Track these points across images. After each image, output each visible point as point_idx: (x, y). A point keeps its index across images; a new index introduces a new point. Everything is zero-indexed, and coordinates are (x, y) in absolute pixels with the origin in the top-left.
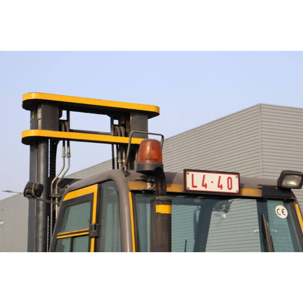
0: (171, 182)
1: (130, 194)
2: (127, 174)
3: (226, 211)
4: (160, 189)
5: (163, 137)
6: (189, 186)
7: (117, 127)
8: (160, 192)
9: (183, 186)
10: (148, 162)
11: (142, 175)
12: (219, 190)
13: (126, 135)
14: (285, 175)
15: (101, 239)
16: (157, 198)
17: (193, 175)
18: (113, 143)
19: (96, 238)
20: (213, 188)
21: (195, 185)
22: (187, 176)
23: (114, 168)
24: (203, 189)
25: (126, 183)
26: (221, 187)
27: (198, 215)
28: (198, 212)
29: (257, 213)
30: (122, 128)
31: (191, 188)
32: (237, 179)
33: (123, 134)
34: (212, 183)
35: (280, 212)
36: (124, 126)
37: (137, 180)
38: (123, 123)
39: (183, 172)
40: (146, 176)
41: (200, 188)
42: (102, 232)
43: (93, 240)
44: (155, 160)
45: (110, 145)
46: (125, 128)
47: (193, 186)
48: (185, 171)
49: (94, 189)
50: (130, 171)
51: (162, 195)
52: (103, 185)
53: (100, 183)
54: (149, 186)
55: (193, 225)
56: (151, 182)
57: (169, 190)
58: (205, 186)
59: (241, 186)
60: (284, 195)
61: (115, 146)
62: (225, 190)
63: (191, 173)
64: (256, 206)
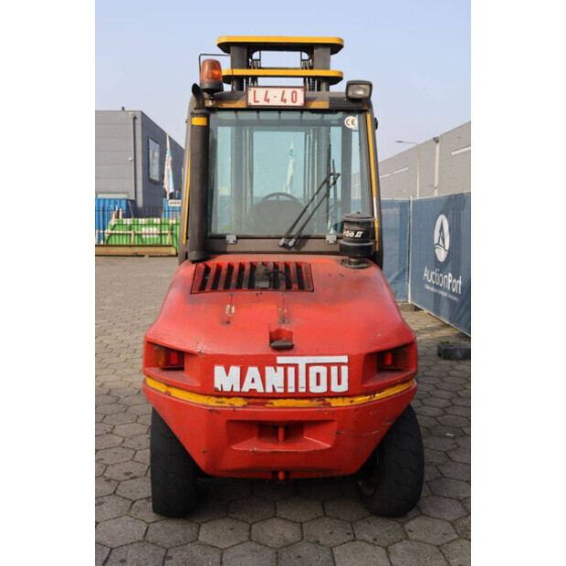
6: (251, 102)
12: (283, 104)
13: (312, 68)
14: (350, 85)
17: (255, 92)
20: (276, 102)
21: (257, 99)
22: (249, 92)
24: (266, 103)
26: (285, 101)
31: (252, 104)
32: (302, 92)
34: (276, 98)
35: (350, 122)
41: (262, 103)
47: (255, 101)
54: (210, 103)
56: (210, 99)
58: (268, 101)
62: (289, 103)
63: (253, 89)
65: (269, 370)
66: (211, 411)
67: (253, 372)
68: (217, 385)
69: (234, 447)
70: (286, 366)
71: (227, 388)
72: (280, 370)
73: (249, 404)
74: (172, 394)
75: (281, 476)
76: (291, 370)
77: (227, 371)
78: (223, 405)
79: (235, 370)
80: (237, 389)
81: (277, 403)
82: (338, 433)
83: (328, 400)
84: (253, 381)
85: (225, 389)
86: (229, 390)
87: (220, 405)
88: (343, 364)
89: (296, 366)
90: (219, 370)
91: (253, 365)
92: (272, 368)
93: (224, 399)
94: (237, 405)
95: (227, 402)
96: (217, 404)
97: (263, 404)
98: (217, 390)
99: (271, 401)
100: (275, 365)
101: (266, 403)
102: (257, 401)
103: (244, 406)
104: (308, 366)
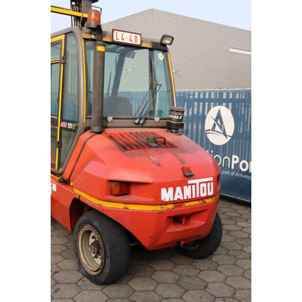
0: (105, 36)
1: (83, 40)
2: (81, 29)
3: (133, 58)
4: (99, 37)
5: (101, 9)
6: (115, 39)
7: (74, 6)
8: (99, 39)
9: (111, 38)
10: (93, 22)
11: (89, 30)
13: (79, 11)
14: (164, 37)
15: (67, 65)
16: (98, 42)
18: (72, 16)
19: (64, 64)
20: (127, 41)
22: (114, 33)
23: (72, 26)
24: (122, 41)
25: (81, 34)
26: (131, 41)
27: (118, 59)
28: (118, 57)
29: (148, 57)
30: (77, 7)
31: (116, 40)
32: (140, 37)
33: (78, 10)
34: (127, 38)
35: (160, 56)
36: (78, 6)
37: (87, 33)
38: (78, 4)
39: (111, 31)
40: (91, 31)
41: (120, 40)
42: (67, 61)
43: (62, 65)
44: (97, 22)
45: (70, 17)
46: (79, 7)
47: (117, 39)
48: (113, 30)
49: (63, 37)
50: (82, 28)
51: (100, 41)
52: (67, 35)
53: (66, 34)
54: (93, 37)
55: (115, 65)
56: (94, 34)
57: (104, 40)
58: (123, 39)
59: (142, 42)
60: (162, 48)
61: (73, 17)
62: (133, 42)
63: (116, 32)
64: (148, 53)
65: (185, 187)
66: (159, 213)
67: (179, 189)
68: (163, 199)
69: (167, 231)
70: (191, 185)
71: (167, 200)
72: (190, 187)
73: (175, 206)
74: (129, 208)
75: (182, 243)
76: (194, 186)
77: (167, 191)
78: (164, 209)
79: (171, 189)
80: (172, 200)
81: (187, 204)
82: (209, 216)
83: (205, 200)
84: (179, 194)
85: (166, 200)
86: (168, 200)
87: (162, 209)
88: (211, 181)
89: (195, 184)
90: (163, 190)
91: (178, 186)
92: (186, 187)
93: (164, 206)
94: (170, 208)
95: (165, 207)
96: (160, 209)
97: (181, 206)
98: (162, 201)
99: (184, 204)
100: (187, 185)
101: (183, 205)
102: (179, 204)
103: (173, 208)
104: (200, 183)
